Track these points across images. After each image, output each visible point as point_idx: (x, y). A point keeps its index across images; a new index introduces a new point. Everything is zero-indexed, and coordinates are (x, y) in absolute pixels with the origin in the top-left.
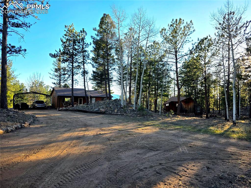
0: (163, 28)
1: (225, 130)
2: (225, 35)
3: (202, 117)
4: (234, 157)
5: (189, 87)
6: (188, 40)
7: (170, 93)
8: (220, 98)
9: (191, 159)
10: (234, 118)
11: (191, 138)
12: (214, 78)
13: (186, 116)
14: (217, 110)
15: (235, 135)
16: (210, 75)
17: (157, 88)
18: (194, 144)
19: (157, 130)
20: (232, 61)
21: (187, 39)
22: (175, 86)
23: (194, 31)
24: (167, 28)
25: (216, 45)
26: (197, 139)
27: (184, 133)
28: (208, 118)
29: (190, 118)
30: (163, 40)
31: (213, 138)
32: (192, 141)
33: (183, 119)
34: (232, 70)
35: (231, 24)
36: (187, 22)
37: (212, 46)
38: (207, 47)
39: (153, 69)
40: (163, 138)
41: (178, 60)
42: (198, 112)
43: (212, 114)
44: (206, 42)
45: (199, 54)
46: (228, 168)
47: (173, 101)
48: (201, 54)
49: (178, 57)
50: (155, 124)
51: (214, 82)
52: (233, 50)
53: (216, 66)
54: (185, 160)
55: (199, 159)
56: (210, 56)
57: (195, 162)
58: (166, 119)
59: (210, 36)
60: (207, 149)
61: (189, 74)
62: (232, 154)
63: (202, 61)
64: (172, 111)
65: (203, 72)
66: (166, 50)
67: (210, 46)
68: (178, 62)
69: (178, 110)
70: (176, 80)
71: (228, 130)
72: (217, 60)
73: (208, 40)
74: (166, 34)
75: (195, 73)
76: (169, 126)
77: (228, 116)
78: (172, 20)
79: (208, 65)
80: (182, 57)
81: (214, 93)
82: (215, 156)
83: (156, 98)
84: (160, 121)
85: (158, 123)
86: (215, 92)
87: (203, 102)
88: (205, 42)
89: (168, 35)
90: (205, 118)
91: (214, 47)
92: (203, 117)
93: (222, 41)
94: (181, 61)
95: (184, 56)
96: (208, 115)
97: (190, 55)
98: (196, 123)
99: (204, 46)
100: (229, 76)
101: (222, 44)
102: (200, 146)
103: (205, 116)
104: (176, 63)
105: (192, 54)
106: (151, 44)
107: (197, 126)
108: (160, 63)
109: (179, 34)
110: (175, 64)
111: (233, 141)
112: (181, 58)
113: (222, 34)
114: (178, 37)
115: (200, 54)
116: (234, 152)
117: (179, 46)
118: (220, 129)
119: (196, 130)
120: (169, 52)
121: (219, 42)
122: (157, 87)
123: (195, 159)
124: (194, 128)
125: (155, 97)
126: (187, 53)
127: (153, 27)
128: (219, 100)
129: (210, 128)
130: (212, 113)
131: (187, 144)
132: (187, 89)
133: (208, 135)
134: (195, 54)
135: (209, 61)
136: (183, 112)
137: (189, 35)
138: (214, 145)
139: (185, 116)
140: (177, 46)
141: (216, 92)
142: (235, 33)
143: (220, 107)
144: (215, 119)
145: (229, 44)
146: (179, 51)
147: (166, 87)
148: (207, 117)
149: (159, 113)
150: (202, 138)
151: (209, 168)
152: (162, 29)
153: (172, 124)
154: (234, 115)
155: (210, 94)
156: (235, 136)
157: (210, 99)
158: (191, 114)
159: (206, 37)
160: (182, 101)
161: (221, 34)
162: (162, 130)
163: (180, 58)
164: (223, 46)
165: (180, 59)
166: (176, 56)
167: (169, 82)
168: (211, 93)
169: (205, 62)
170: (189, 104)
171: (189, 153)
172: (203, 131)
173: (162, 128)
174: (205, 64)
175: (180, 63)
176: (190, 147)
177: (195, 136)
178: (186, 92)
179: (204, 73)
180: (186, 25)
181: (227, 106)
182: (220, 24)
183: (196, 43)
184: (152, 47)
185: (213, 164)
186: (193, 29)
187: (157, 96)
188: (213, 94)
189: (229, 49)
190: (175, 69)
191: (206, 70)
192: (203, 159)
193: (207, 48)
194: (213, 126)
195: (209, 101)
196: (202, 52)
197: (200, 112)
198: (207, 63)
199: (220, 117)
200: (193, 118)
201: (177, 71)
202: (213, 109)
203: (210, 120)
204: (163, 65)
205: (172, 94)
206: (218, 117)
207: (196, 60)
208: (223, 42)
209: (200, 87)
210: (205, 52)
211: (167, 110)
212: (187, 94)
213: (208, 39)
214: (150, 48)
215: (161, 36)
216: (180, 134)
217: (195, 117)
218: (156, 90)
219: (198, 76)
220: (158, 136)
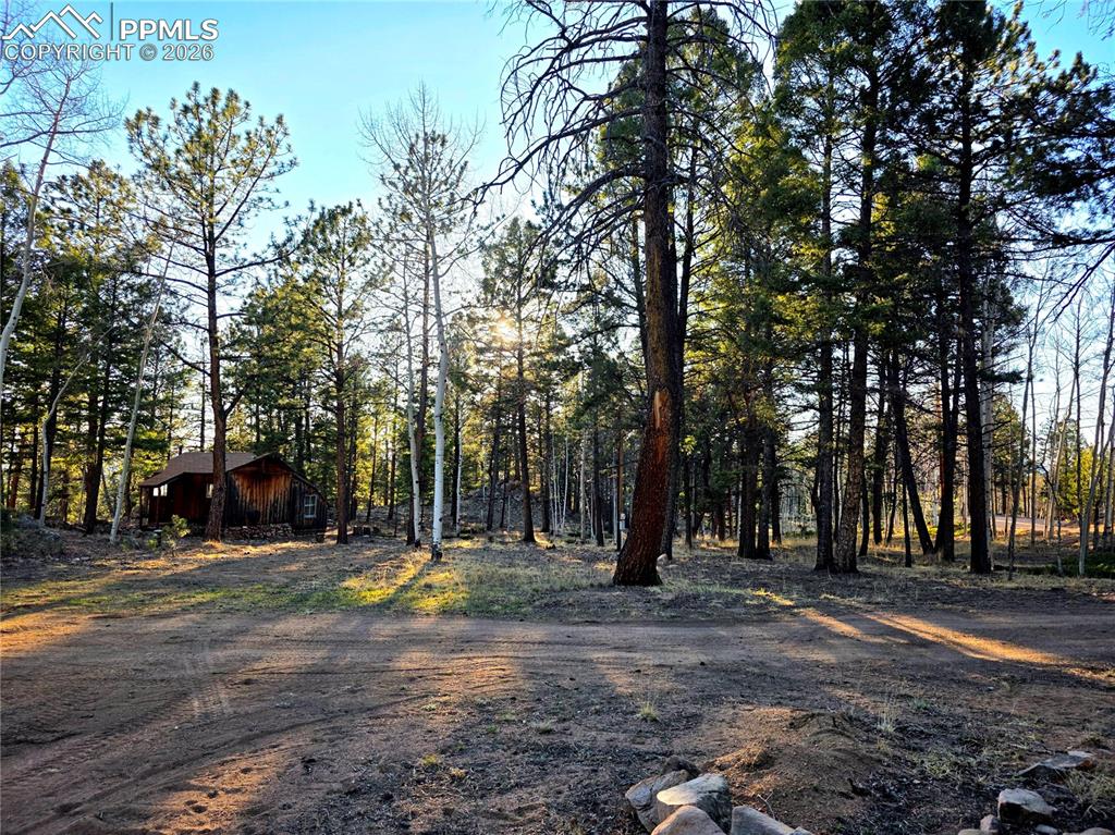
0: (145, 111)
1: (402, 583)
2: (415, 214)
3: (320, 540)
4: (415, 690)
5: (271, 408)
6: (270, 200)
7: (181, 433)
8: (394, 456)
9: (240, 743)
10: (437, 534)
11: (258, 639)
12: (374, 376)
13: (252, 538)
14: (382, 504)
15: (431, 599)
16: (358, 363)
17: (105, 405)
18: (266, 665)
19: (83, 623)
20: (435, 320)
21: (264, 195)
22: (204, 402)
23: (293, 163)
24: (168, 118)
25: (382, 246)
26: (283, 641)
27: (227, 624)
28: (346, 543)
29: (268, 549)
30: (143, 170)
31: (354, 623)
32: (259, 653)
33: (236, 556)
34: (435, 351)
35: (436, 180)
36: (262, 119)
37: (369, 246)
38: (350, 246)
39: (85, 305)
40: (109, 666)
41: (218, 280)
42: (307, 519)
43: (365, 523)
44: (347, 226)
45: (316, 271)
46: (387, 740)
47: (192, 471)
48: (326, 273)
49: (219, 266)
50: (70, 599)
51: (377, 391)
52: (437, 277)
53: (381, 331)
54: (210, 751)
55: (278, 732)
56: (360, 285)
57: (256, 751)
58: (142, 565)
59: (359, 205)
60: (318, 678)
61: (272, 350)
62: (412, 680)
63: (328, 303)
64: (177, 520)
65: (331, 348)
66: (161, 219)
67: (360, 245)
68: (222, 289)
69: (216, 512)
70: (209, 372)
71: (413, 581)
72: (386, 306)
73: (355, 219)
74: (161, 144)
75: (299, 346)
76: (155, 596)
77: (417, 528)
78: (191, 85)
79: (352, 322)
80: (241, 268)
81: (373, 436)
82: (347, 699)
83: (95, 456)
84: (107, 575)
85: (91, 591)
86: (379, 435)
87: (331, 474)
88: (342, 225)
89: (170, 151)
90: (335, 542)
91: (375, 254)
92: (329, 537)
93: (404, 235)
94: (232, 287)
95: (251, 264)
96: (346, 531)
97: (280, 265)
98: (294, 568)
99: (338, 243)
100: (424, 372)
101: (402, 246)
102: (290, 671)
103: (336, 533)
104: (212, 291)
105: (289, 262)
106: (74, 174)
107: (295, 580)
108: (125, 277)
109: (228, 161)
110: (206, 295)
111: (420, 625)
112: (233, 272)
113: (404, 207)
114: (219, 174)
115: (321, 269)
116: (419, 669)
117: (223, 218)
118: (382, 583)
119: (285, 600)
120: (173, 232)
121: (394, 235)
122: (104, 401)
123: (257, 736)
124: (281, 590)
125: (89, 452)
126: (263, 257)
127: (84, 89)
128: (393, 465)
129: (346, 584)
130: (364, 519)
131: (234, 672)
132: (262, 416)
133: (333, 616)
134: (300, 267)
135: (355, 306)
136: (241, 522)
137: (273, 175)
138: (351, 656)
139: (245, 538)
140: (218, 213)
141: (382, 433)
142: (446, 216)
143: (392, 494)
144: (372, 542)
145: (426, 252)
146: (226, 240)
147: (157, 403)
148: (342, 539)
149: (109, 533)
150: (307, 634)
151: (313, 761)
152: (140, 112)
153: (171, 586)
154: (437, 524)
155: (360, 440)
156: (431, 603)
157: (360, 463)
158: (278, 529)
159: (347, 207)
160: (237, 471)
161: (400, 206)
162: (111, 622)
163: (229, 273)
164: (407, 254)
165: (229, 276)
166: (210, 260)
167: (173, 380)
168: (364, 437)
169: (340, 308)
170: (269, 486)
171: (235, 712)
172: (318, 601)
173: (111, 610)
174: (340, 315)
175: (229, 294)
176: (247, 682)
177: (278, 627)
178: (258, 430)
179: (335, 354)
180: (260, 128)
181: (416, 488)
182: (397, 167)
183: (304, 220)
184: (80, 189)
185: (331, 741)
186: (290, 157)
187: (104, 444)
188: (369, 441)
189: (427, 272)
190: (205, 322)
191: (345, 340)
192: (292, 727)
193: (349, 250)
194: (358, 572)
195: (354, 470)
196: (330, 263)
197: (314, 516)
198: (347, 312)
199: (393, 531)
200: (284, 545)
201: (212, 330)
202: (370, 504)
203: (353, 548)
204: (145, 293)
205: (188, 437)
206: (383, 536)
207: (303, 293)
208: (405, 239)
209: (320, 410)
210: (340, 266)
211: (155, 515)
212: (263, 438)
213: (353, 213)
214: (70, 191)
215: (131, 148)
216: (209, 631)
217: (294, 540)
218: (99, 415)
219: (311, 364)
220: (82, 661)
